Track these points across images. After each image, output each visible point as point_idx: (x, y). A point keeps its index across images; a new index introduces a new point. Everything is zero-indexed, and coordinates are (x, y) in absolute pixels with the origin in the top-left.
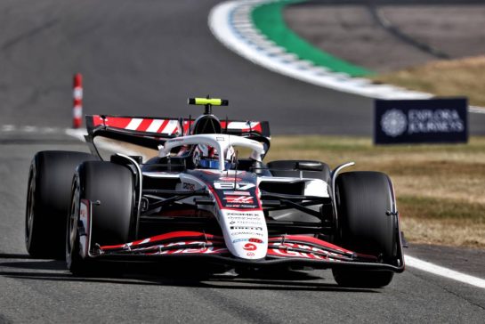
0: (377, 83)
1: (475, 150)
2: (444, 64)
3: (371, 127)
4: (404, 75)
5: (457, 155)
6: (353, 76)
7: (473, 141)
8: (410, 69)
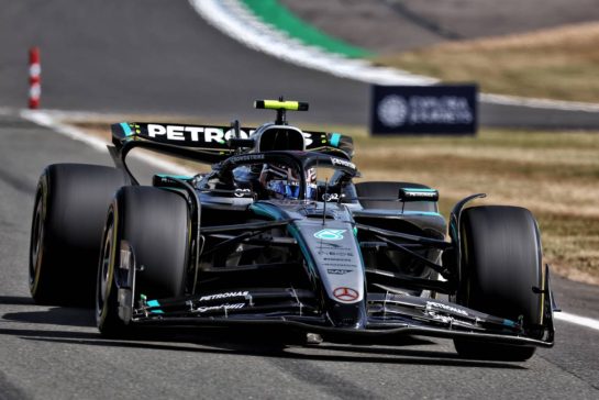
0: (378, 65)
1: (485, 144)
2: (456, 46)
3: (366, 114)
4: (409, 58)
5: (463, 149)
6: (352, 57)
7: (483, 134)
8: (416, 51)
